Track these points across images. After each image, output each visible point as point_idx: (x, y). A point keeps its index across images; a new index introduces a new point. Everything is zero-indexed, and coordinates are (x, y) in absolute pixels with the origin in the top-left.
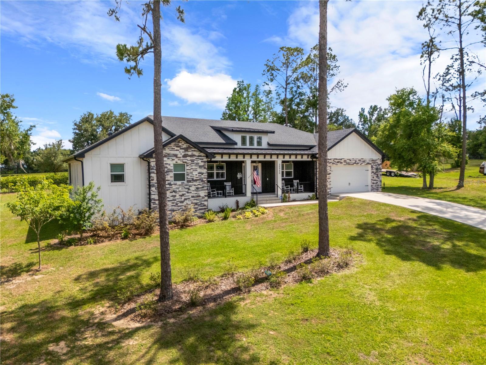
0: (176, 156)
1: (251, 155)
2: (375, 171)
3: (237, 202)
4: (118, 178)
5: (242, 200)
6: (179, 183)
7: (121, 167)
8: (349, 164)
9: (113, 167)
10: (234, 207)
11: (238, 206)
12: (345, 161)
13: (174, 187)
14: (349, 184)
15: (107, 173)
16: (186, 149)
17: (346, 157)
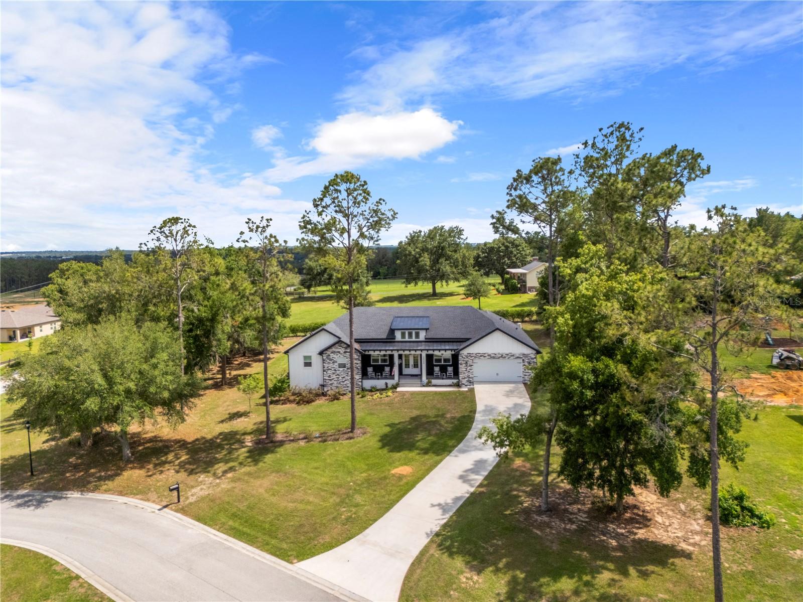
0: (339, 352)
1: (398, 350)
2: (526, 364)
3: (386, 384)
4: (308, 364)
5: (391, 382)
6: (341, 369)
7: (310, 357)
8: (494, 358)
9: (305, 357)
10: (384, 387)
11: (387, 386)
12: (489, 355)
13: (338, 372)
14: (497, 374)
15: (302, 361)
16: (346, 348)
17: (490, 352)
